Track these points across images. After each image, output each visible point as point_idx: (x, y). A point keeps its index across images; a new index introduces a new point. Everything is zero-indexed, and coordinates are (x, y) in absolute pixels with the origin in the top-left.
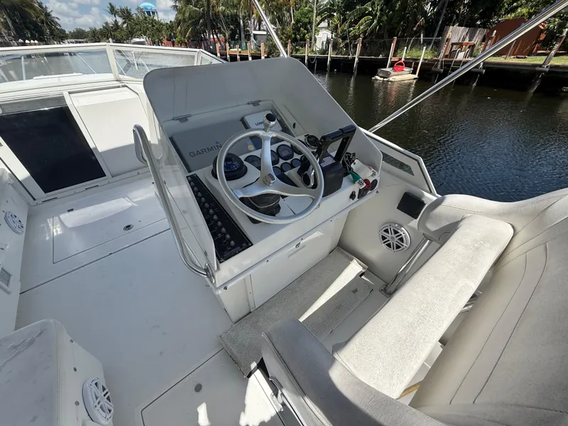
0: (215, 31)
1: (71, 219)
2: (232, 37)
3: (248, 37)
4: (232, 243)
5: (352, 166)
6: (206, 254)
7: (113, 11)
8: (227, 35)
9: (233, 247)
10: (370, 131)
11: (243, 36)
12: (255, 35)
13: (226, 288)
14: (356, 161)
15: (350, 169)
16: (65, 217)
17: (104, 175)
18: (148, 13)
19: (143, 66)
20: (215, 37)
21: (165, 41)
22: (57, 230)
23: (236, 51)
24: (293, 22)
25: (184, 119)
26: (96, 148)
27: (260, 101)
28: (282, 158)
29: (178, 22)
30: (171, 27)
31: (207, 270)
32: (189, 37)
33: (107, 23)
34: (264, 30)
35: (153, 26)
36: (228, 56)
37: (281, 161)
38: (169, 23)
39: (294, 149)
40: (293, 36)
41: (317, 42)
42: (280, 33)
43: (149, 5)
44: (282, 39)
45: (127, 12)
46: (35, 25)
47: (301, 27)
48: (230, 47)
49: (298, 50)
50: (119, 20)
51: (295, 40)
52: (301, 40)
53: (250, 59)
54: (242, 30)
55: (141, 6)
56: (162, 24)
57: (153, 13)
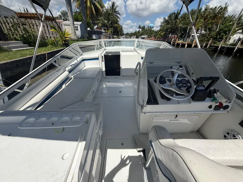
0: (174, 34)
2: (181, 36)
3: (189, 36)
4: (153, 101)
5: (215, 94)
6: (143, 101)
7: (140, 27)
8: (179, 35)
9: (152, 102)
10: (234, 84)
11: (186, 36)
12: (192, 35)
13: (145, 114)
14: (218, 93)
15: (213, 95)
16: (108, 83)
17: (120, 75)
19: (143, 45)
20: (173, 36)
21: (152, 37)
22: (104, 86)
23: (181, 42)
24: (218, 30)
25: (151, 63)
26: (121, 67)
27: (181, 62)
28: (182, 83)
29: (160, 30)
30: (156, 32)
31: (142, 106)
33: (136, 31)
34: (199, 34)
35: (150, 32)
36: (176, 44)
37: (181, 84)
38: (157, 31)
39: (188, 82)
40: (215, 36)
41: (231, 40)
42: (207, 35)
43: (152, 25)
44: (207, 38)
45: (144, 27)
46: (118, 32)
47: (222, 32)
48: (178, 40)
49: (216, 43)
50: (141, 30)
51: (216, 38)
52: (220, 38)
53: (186, 45)
54: (187, 34)
55: (149, 25)
56: (154, 31)
57: (152, 28)
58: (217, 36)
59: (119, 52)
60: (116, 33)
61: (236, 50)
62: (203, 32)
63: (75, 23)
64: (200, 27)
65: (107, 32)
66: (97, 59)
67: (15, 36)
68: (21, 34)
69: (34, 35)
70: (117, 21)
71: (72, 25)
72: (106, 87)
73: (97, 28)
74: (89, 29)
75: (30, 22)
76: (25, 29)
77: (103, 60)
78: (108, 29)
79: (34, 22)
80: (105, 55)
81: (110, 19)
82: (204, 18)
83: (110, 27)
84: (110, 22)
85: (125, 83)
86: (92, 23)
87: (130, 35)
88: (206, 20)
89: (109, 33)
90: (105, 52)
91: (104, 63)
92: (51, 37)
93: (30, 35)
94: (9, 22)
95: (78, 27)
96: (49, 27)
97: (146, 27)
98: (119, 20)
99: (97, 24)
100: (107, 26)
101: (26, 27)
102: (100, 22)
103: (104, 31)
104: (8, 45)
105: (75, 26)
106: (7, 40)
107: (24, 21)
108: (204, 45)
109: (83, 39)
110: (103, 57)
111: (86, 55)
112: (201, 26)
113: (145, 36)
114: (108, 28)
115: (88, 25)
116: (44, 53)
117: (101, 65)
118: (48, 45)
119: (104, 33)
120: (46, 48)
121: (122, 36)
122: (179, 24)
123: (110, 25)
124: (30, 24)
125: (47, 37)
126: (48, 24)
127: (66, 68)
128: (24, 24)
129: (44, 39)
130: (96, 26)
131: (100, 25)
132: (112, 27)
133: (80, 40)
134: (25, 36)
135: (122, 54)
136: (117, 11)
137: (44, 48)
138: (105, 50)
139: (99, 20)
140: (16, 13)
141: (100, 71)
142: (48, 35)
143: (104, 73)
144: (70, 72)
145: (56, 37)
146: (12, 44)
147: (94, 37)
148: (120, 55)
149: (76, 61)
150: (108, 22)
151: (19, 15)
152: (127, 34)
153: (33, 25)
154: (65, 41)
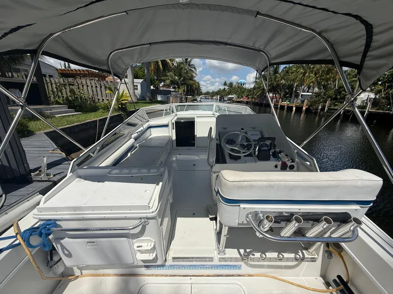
0: (275, 93)
1: (179, 157)
3: (297, 96)
5: (279, 155)
7: (225, 84)
8: (282, 95)
11: (293, 95)
12: (302, 95)
13: (215, 173)
16: (178, 156)
17: (195, 146)
18: (241, 84)
19: (226, 110)
20: (274, 95)
21: (244, 97)
22: (174, 159)
23: (285, 103)
24: (336, 88)
25: (225, 129)
26: (196, 135)
27: (256, 127)
29: (254, 88)
30: (250, 90)
32: (258, 95)
33: (220, 89)
34: (311, 92)
35: (241, 90)
36: (279, 106)
40: (334, 96)
41: (357, 100)
42: (322, 94)
43: (242, 81)
44: (323, 98)
45: (231, 84)
46: (193, 90)
47: (343, 91)
48: (282, 101)
49: (336, 105)
50: (227, 88)
51: (335, 99)
52: (341, 98)
53: (294, 108)
54: (294, 92)
55: (239, 81)
56: (246, 89)
57: (244, 84)
58: (336, 95)
59: (194, 118)
60: (190, 92)
61: (367, 114)
62: (316, 90)
63: (136, 80)
64: (312, 84)
65: (177, 90)
66: (167, 126)
67: (57, 98)
68: (65, 96)
69: (81, 98)
70: (192, 76)
71: (132, 84)
72: (177, 160)
73: (164, 86)
74: (152, 87)
75: (79, 82)
76: (72, 91)
77: (173, 127)
78: (179, 88)
79: (84, 82)
80: (176, 122)
81: (183, 74)
82: (314, 72)
83: (182, 84)
84: (182, 78)
85: (201, 156)
86: (157, 80)
87: (211, 95)
88: (317, 75)
89: (180, 92)
90: (176, 118)
91: (174, 131)
92: (103, 100)
93: (77, 97)
94: (53, 82)
95: (138, 86)
96: (103, 87)
97: (234, 84)
98: (194, 75)
99: (164, 81)
100: (177, 84)
101: (73, 87)
102: (168, 79)
103: (173, 90)
104: (51, 110)
105: (135, 84)
106: (49, 104)
107: (72, 81)
108: (320, 107)
109: (144, 101)
110: (173, 123)
111: (154, 122)
112: (312, 82)
113: (233, 96)
114: (179, 86)
115: (152, 82)
116: (94, 120)
117: (171, 133)
118: (99, 109)
119: (174, 93)
120: (96, 113)
121: (200, 95)
122: (281, 80)
123: (182, 82)
124: (80, 85)
125: (99, 99)
126: (102, 84)
127: (132, 136)
128: (71, 85)
129: (94, 101)
130: (163, 83)
131: (168, 82)
132: (185, 84)
133: (140, 102)
134: (70, 98)
135: (197, 120)
136: (192, 65)
137: (93, 114)
138: (176, 115)
139: (167, 76)
140: (57, 69)
141: (170, 140)
142: (100, 97)
143: (175, 144)
144: (136, 139)
145: (110, 99)
146: (55, 109)
147: (159, 98)
148: (194, 122)
149: (142, 128)
150: (179, 79)
151: (61, 72)
152: (207, 93)
153: (83, 86)
154: (122, 104)
